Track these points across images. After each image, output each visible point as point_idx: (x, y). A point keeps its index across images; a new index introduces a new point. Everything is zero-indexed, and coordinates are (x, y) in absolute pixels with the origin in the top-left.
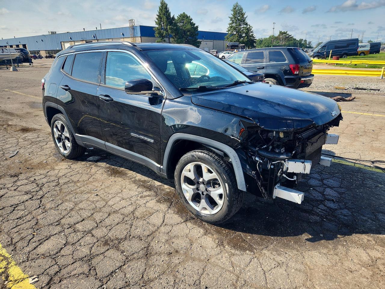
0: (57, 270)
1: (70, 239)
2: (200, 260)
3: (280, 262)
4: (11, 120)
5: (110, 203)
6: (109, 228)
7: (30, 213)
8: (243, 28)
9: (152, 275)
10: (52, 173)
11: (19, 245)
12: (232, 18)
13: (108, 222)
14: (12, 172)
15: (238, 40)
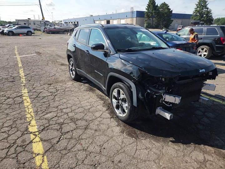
0: (48, 125)
1: (58, 115)
2: (108, 136)
3: (148, 147)
4: (59, 59)
5: (82, 103)
6: (76, 113)
7: (49, 101)
8: (205, 11)
9: (83, 137)
10: (64, 85)
11: (39, 113)
12: (197, 5)
13: (77, 111)
14: (49, 83)
15: (200, 19)
